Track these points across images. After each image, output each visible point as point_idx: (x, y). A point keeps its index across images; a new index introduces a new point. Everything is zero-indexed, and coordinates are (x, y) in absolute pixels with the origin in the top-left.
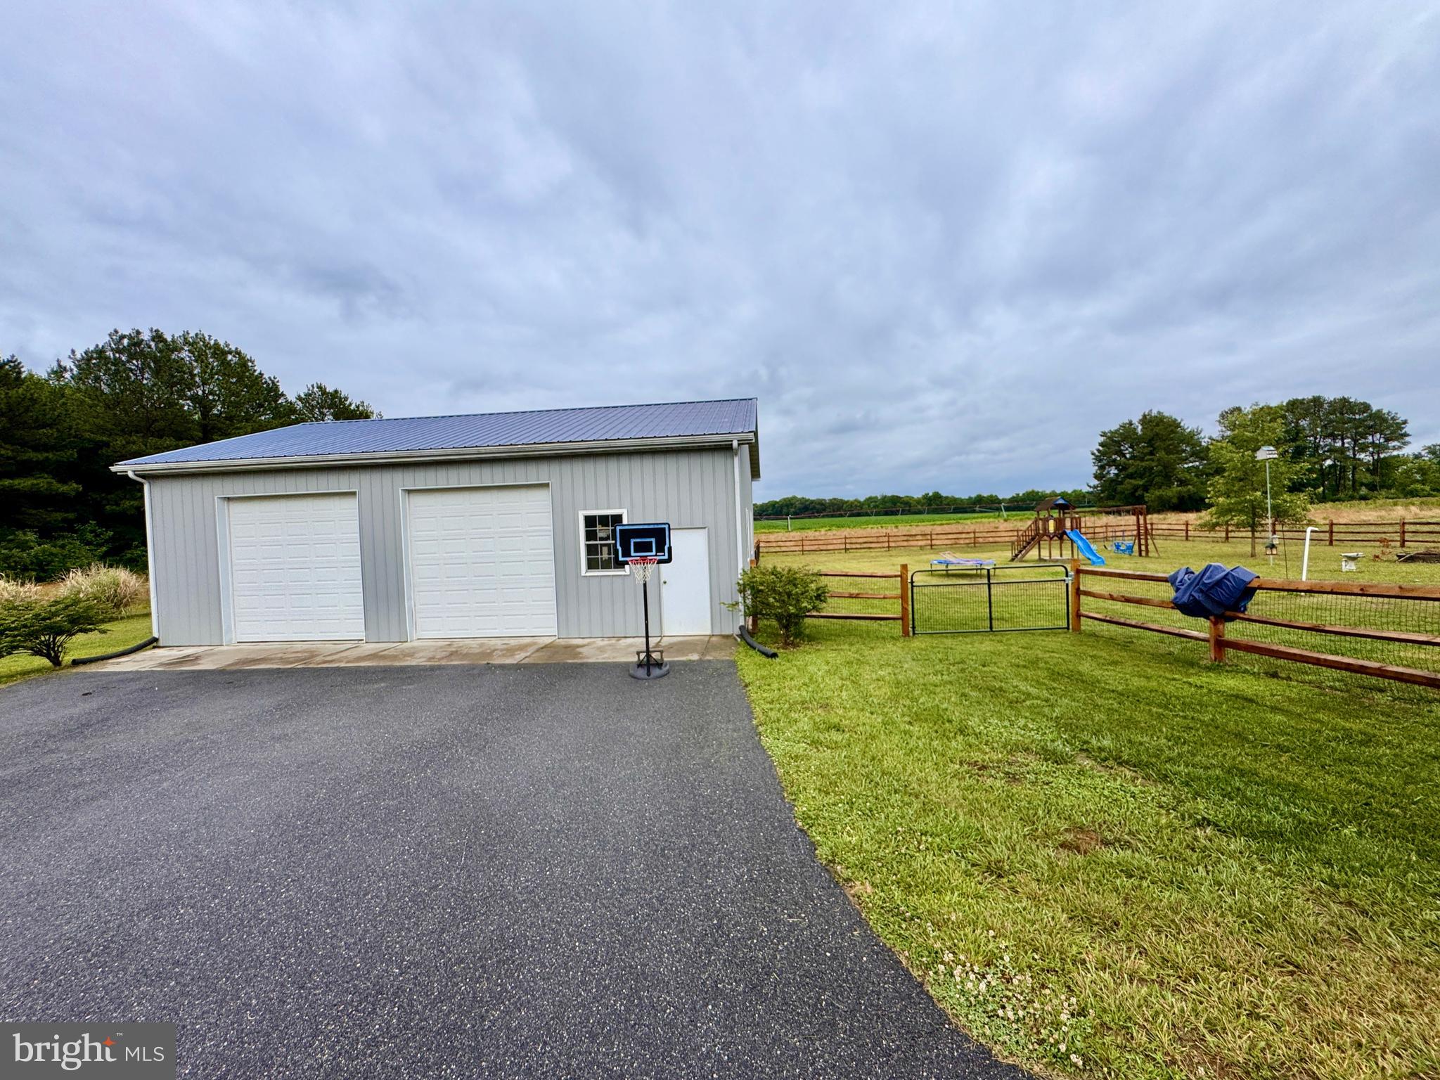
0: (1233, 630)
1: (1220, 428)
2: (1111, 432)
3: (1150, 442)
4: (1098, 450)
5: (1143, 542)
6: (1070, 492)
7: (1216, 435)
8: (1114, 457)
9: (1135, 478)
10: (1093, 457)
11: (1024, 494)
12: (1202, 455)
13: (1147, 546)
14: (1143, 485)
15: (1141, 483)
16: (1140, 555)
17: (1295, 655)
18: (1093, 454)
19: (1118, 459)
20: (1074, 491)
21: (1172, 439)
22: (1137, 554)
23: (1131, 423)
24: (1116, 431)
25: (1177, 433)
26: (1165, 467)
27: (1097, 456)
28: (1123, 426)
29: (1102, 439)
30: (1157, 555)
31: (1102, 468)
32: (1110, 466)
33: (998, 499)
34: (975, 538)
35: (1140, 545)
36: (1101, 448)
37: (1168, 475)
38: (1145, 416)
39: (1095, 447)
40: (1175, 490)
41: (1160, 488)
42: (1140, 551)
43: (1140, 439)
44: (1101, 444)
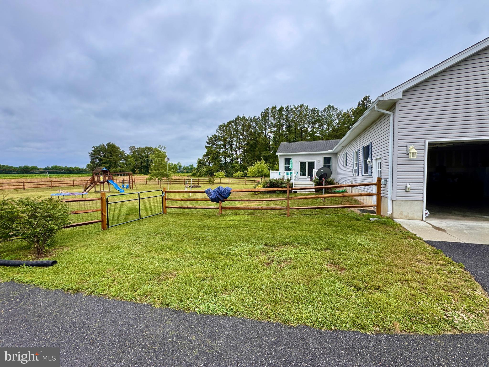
0: (225, 204)
1: (130, 151)
2: (96, 147)
3: (110, 153)
4: (92, 153)
5: (131, 184)
6: (73, 167)
7: (128, 153)
8: (97, 156)
9: (106, 164)
10: (90, 155)
11: (51, 167)
12: (126, 158)
13: (132, 185)
14: (108, 167)
15: (108, 166)
16: (130, 189)
17: (243, 208)
18: (89, 154)
19: (99, 157)
20: (75, 167)
21: (117, 153)
22: (129, 188)
23: (103, 145)
24: (98, 147)
25: (118, 151)
26: (115, 161)
27: (91, 155)
28: (101, 146)
29: (93, 149)
30: (136, 189)
31: (93, 159)
32: (96, 159)
33: (37, 168)
34: (51, 184)
35: (130, 185)
36: (93, 152)
37: (116, 164)
38: (108, 144)
39: (90, 152)
40: (119, 169)
41: (114, 168)
42: (130, 187)
43: (106, 151)
44: (92, 151)
